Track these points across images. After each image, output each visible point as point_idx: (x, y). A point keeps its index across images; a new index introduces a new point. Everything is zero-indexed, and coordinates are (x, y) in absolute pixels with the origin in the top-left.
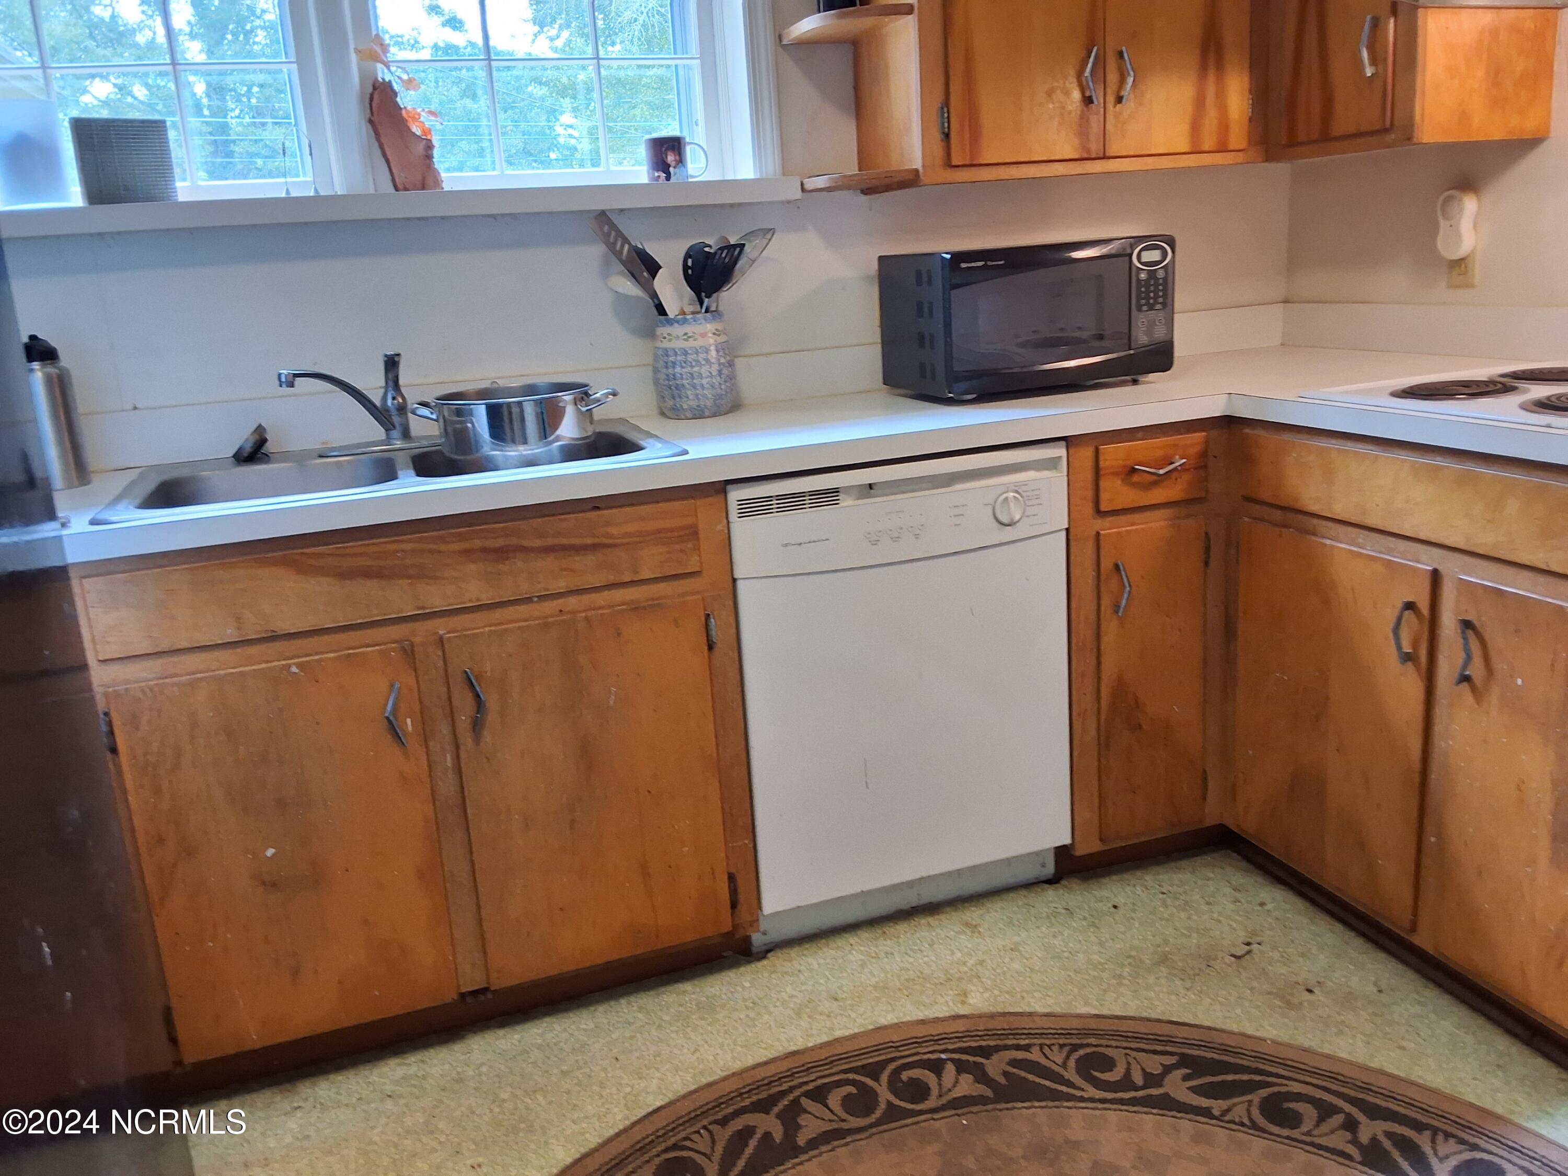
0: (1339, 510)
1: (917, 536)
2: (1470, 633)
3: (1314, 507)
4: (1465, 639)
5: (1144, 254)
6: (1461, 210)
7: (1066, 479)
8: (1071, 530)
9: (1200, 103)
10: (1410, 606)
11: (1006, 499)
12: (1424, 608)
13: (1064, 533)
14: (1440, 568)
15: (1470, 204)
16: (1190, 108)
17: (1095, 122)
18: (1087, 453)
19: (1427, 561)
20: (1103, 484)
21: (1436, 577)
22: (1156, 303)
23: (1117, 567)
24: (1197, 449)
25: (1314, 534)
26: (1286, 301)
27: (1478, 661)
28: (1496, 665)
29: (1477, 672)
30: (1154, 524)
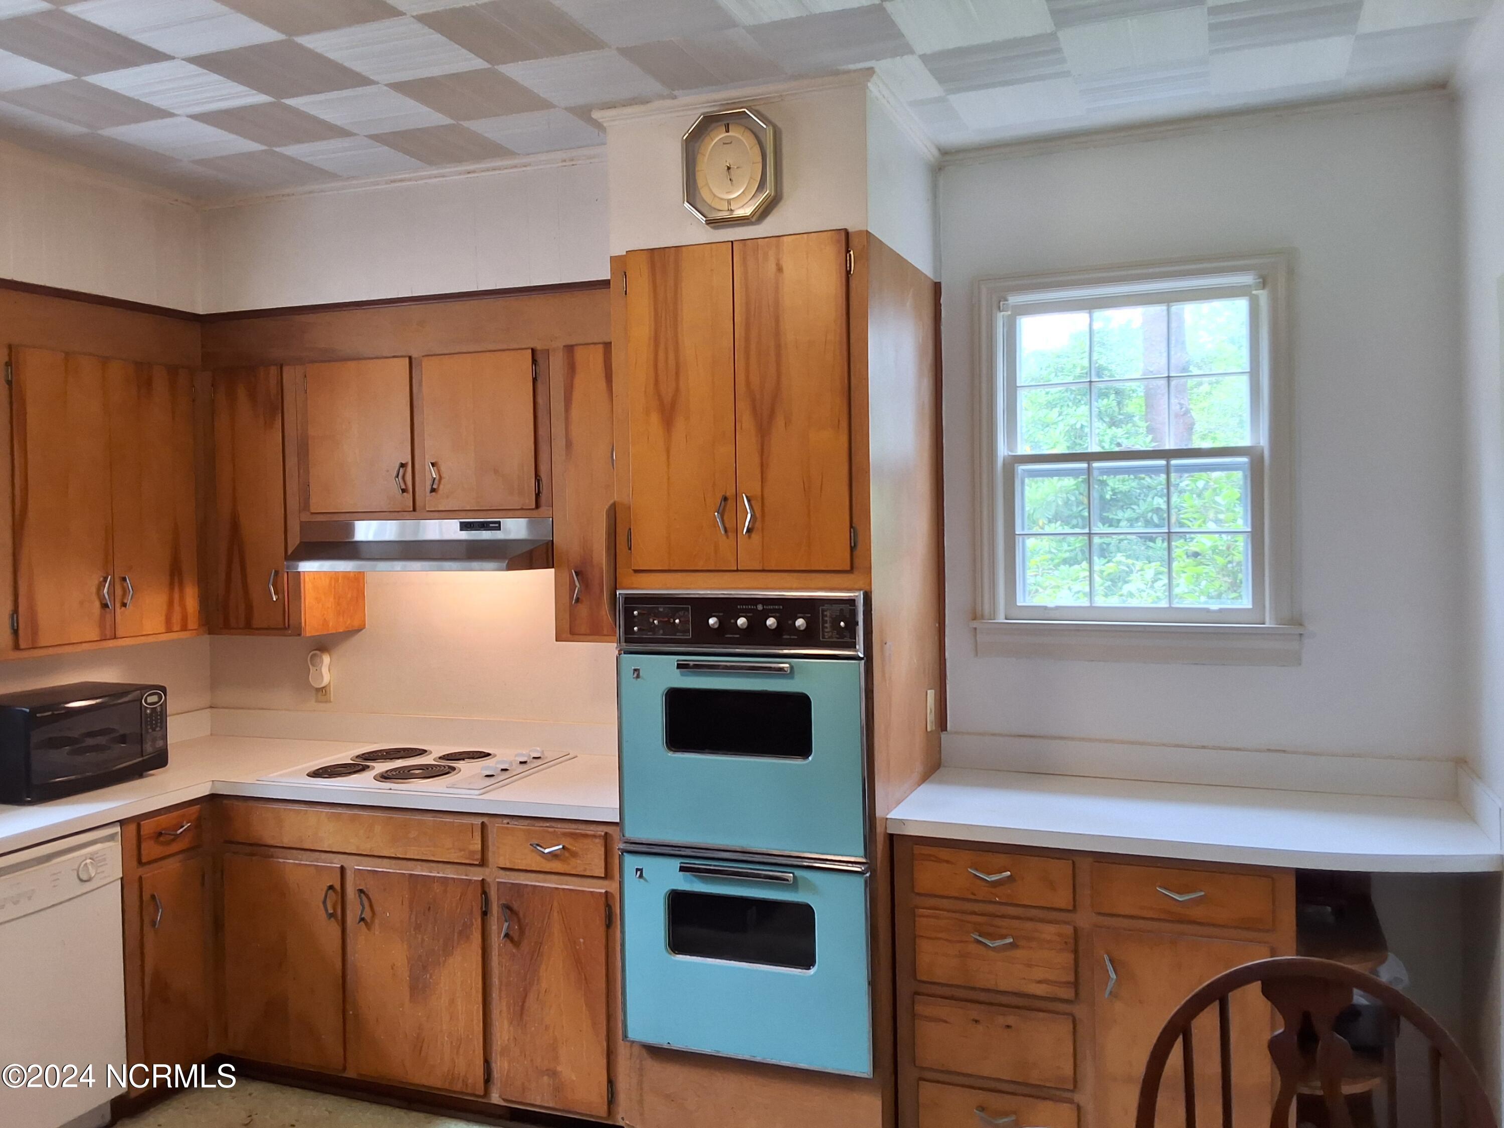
0: (286, 841)
1: (30, 898)
2: (362, 895)
3: (272, 842)
4: (361, 899)
5: (148, 698)
6: (322, 662)
7: (120, 846)
8: (125, 879)
9: (170, 603)
10: (331, 887)
11: (86, 863)
12: (338, 887)
13: (120, 881)
14: (344, 865)
15: (326, 659)
16: (165, 607)
17: (109, 617)
18: (133, 827)
19: (336, 862)
20: (144, 846)
21: (342, 869)
22: (157, 727)
23: (153, 897)
24: (194, 817)
25: (272, 856)
26: (211, 707)
27: (367, 908)
28: (377, 909)
29: (367, 915)
30: (173, 866)
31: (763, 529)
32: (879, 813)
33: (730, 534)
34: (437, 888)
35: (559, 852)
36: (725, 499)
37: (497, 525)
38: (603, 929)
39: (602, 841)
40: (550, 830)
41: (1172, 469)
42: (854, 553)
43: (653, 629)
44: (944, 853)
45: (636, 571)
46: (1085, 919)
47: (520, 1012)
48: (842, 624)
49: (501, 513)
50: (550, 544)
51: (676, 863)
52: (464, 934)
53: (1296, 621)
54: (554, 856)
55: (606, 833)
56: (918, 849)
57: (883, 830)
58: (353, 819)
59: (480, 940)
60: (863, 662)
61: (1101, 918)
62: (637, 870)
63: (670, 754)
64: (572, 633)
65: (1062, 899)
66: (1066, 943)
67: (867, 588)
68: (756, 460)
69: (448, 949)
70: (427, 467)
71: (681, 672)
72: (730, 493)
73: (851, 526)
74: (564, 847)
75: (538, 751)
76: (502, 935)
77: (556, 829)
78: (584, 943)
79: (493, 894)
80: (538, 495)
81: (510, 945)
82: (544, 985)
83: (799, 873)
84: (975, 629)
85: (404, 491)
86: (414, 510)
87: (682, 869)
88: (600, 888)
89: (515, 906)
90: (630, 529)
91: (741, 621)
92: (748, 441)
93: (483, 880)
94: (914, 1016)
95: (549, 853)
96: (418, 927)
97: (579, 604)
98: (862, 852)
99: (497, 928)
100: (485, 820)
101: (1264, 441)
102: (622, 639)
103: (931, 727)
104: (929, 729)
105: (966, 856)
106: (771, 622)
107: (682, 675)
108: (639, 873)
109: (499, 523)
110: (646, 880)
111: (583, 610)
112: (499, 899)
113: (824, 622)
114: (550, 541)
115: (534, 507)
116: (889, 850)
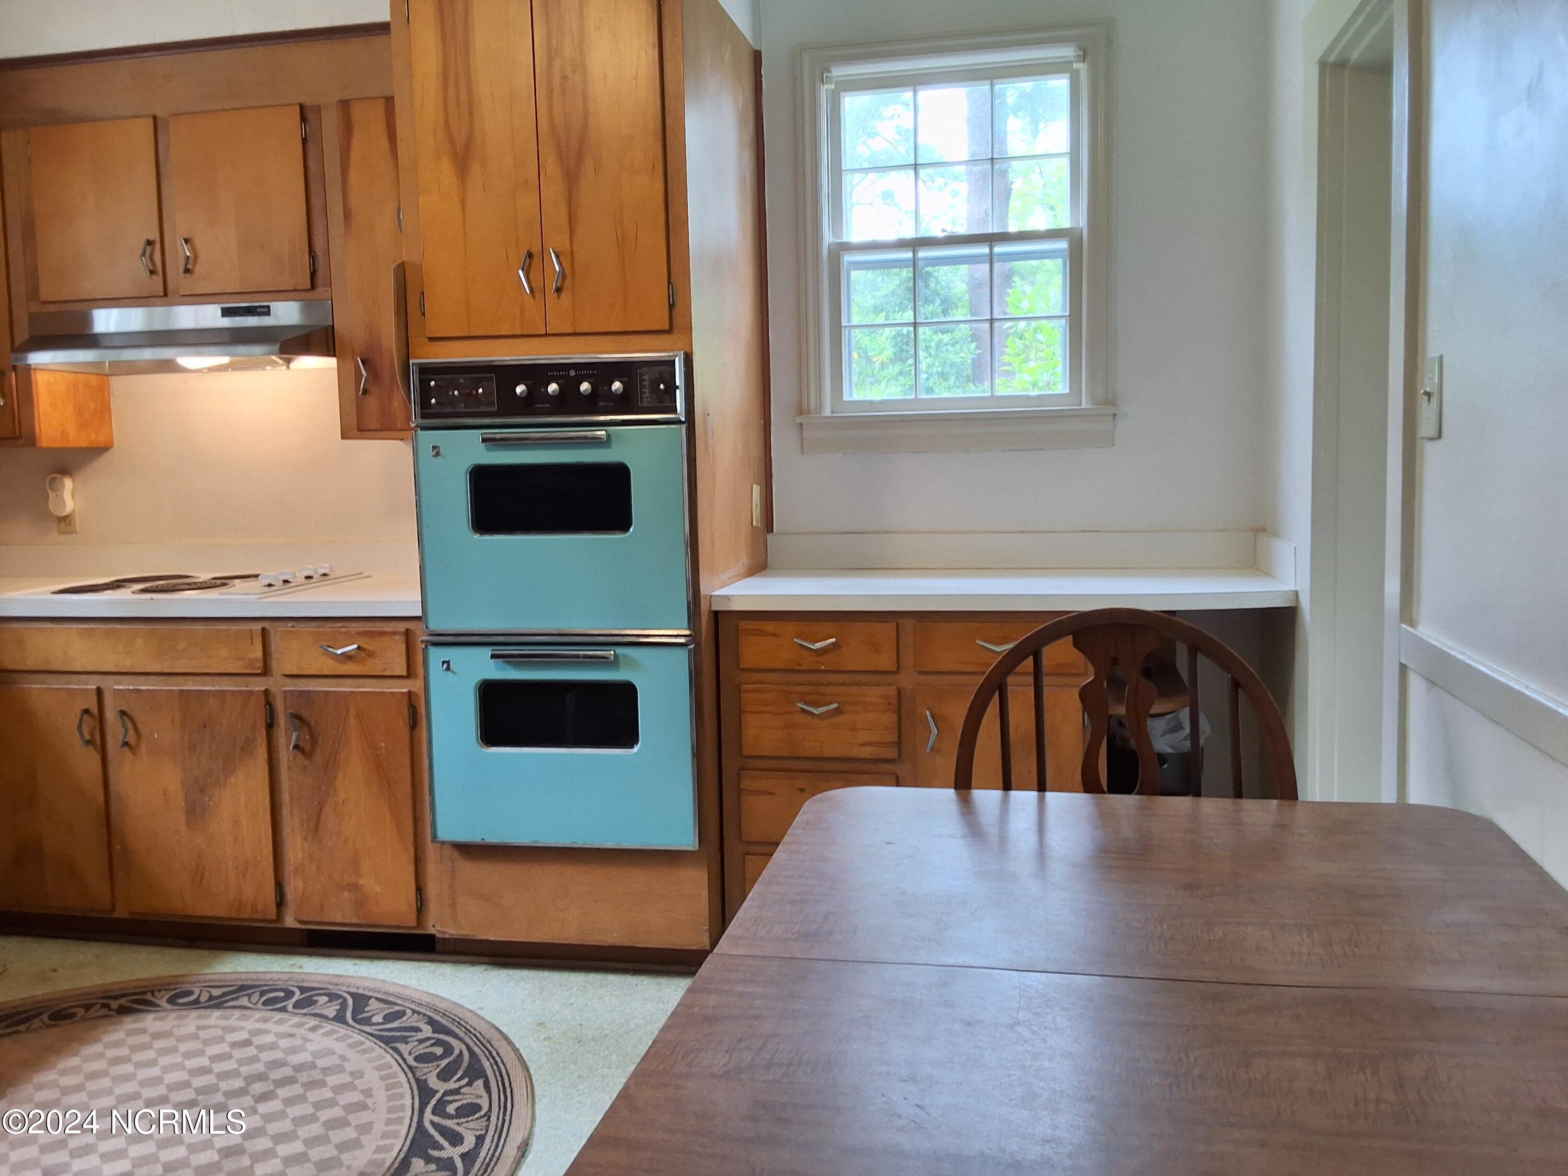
2: (125, 717)
4: (123, 722)
6: (63, 485)
10: (86, 711)
12: (95, 710)
14: (100, 686)
15: (68, 483)
19: (91, 683)
21: (99, 691)
25: (14, 683)
27: (131, 731)
28: (144, 731)
29: (131, 738)
31: (573, 287)
32: (704, 590)
33: (537, 295)
34: (213, 703)
35: (353, 653)
36: (530, 255)
37: (266, 310)
38: (406, 731)
39: (403, 638)
40: (343, 630)
41: (995, 258)
42: (674, 312)
43: (453, 401)
44: (770, 626)
45: (431, 339)
46: (907, 680)
47: (315, 828)
48: (662, 386)
49: (270, 296)
50: (330, 329)
51: (488, 652)
52: (247, 750)
53: (1110, 401)
54: (347, 657)
55: (407, 630)
56: (743, 625)
57: (707, 609)
58: (108, 633)
59: (266, 755)
60: (684, 427)
61: (923, 677)
62: (444, 662)
63: (477, 536)
64: (360, 430)
65: (886, 661)
66: (889, 704)
67: (688, 350)
68: (563, 210)
69: (228, 769)
70: (179, 242)
71: (486, 446)
72: (536, 249)
73: (669, 283)
74: (358, 647)
75: (324, 567)
76: (291, 747)
77: (350, 629)
78: (385, 747)
79: (279, 705)
80: (313, 274)
81: (300, 756)
82: (342, 796)
83: (620, 651)
84: (801, 425)
85: (152, 272)
86: (166, 294)
87: (493, 656)
88: (401, 688)
89: (305, 714)
90: (423, 293)
91: (553, 387)
92: (554, 190)
93: (266, 690)
94: (739, 791)
95: (342, 654)
96: (192, 748)
97: (367, 396)
98: (686, 624)
99: (285, 739)
100: (266, 624)
101: (1083, 223)
102: (419, 415)
103: (757, 522)
104: (755, 524)
105: (791, 627)
106: (585, 387)
107: (488, 450)
108: (445, 666)
109: (268, 307)
110: (453, 672)
111: (372, 403)
112: (286, 710)
113: (643, 387)
114: (329, 326)
115: (309, 287)
116: (713, 625)
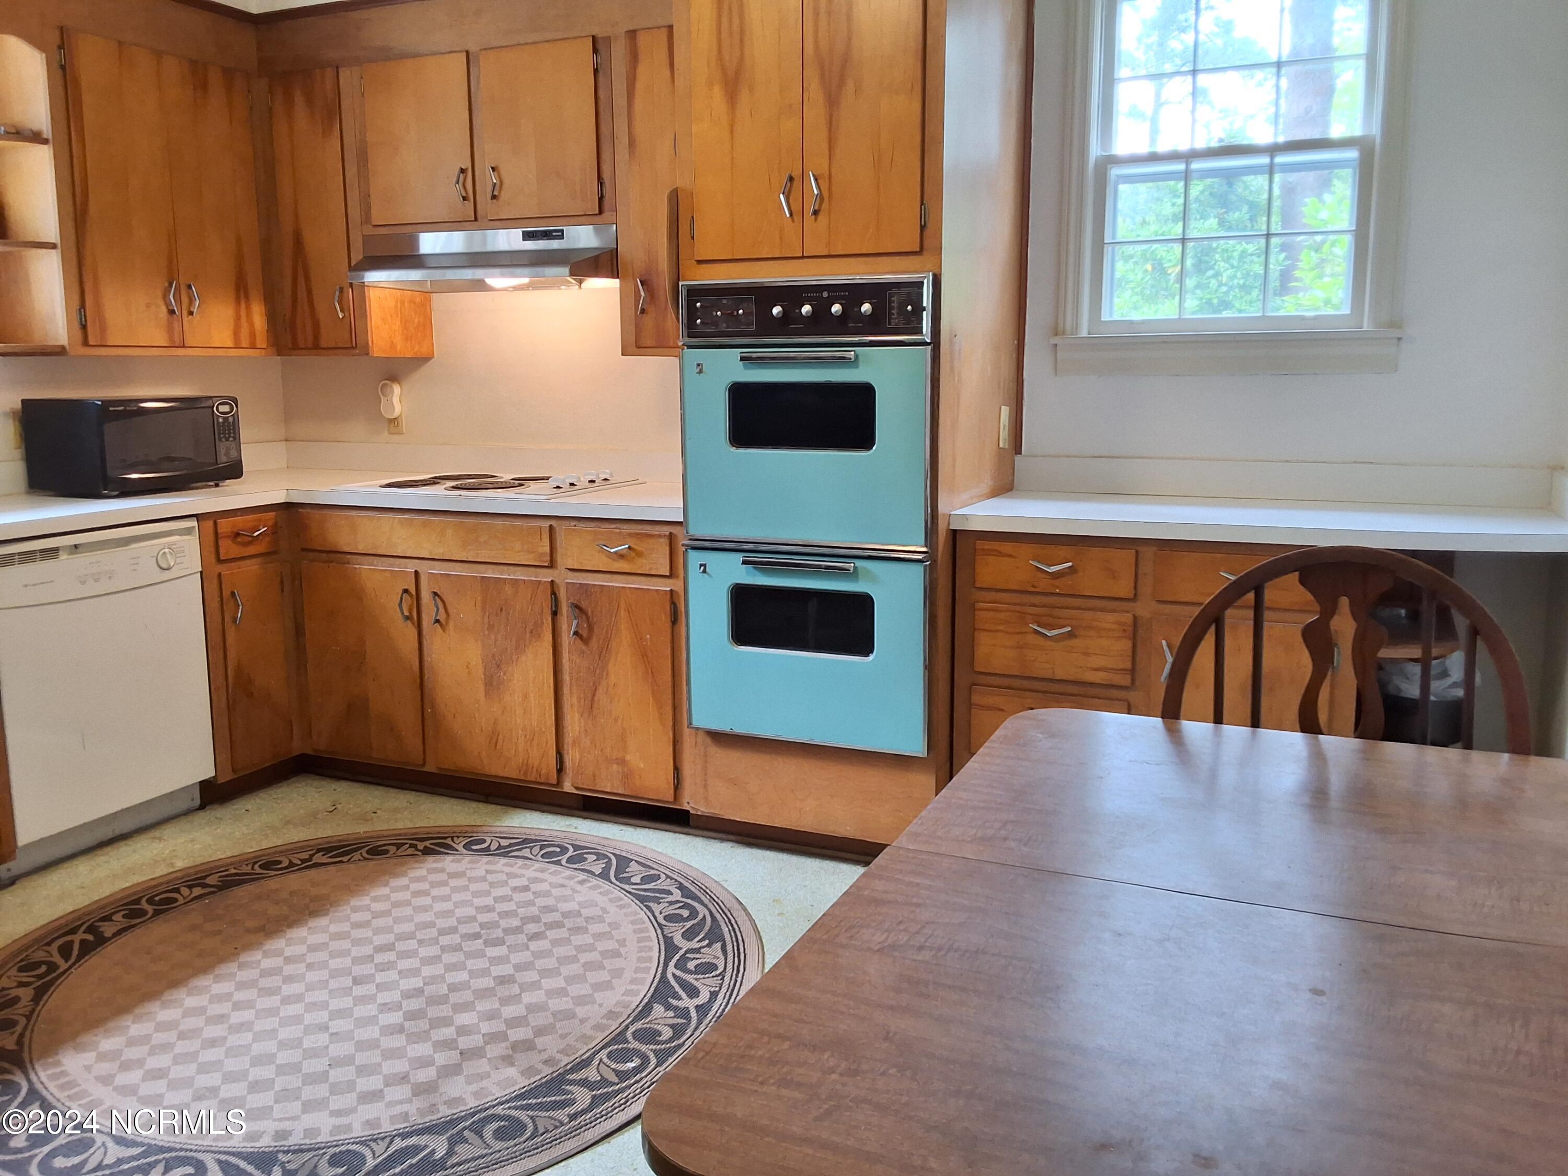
0: (361, 548)
1: (110, 578)
2: (437, 597)
3: (346, 549)
4: (435, 600)
5: (220, 407)
6: (392, 391)
7: (198, 540)
8: (203, 572)
9: (238, 318)
10: (406, 591)
11: (165, 553)
12: (414, 592)
13: (199, 575)
14: (418, 569)
15: (397, 389)
16: (232, 322)
17: (176, 326)
18: (209, 524)
19: (411, 567)
20: (221, 543)
21: (417, 573)
22: (230, 437)
23: (232, 594)
24: (270, 523)
25: (349, 563)
26: (286, 440)
27: (442, 610)
28: (451, 611)
29: (442, 616)
30: (252, 567)
31: (830, 211)
32: (942, 508)
33: (795, 218)
34: (508, 590)
35: (625, 552)
36: (791, 179)
37: (560, 234)
38: (668, 625)
39: (667, 541)
40: (616, 530)
41: (1276, 169)
42: (925, 233)
43: (715, 322)
44: (1007, 547)
45: (699, 262)
46: (1144, 609)
47: (590, 706)
48: (909, 308)
49: (564, 220)
50: (614, 251)
51: (740, 557)
52: (536, 633)
53: (1396, 324)
54: (620, 556)
55: (671, 533)
56: (980, 544)
57: (945, 526)
58: (425, 524)
59: (551, 639)
60: (929, 348)
61: (1161, 606)
62: (701, 565)
63: (733, 449)
64: (638, 347)
65: (1123, 588)
66: (1124, 631)
67: (937, 271)
68: (824, 134)
69: (520, 648)
70: (487, 172)
71: (744, 364)
72: (796, 173)
73: (922, 204)
74: (629, 548)
75: (605, 473)
76: (572, 633)
77: (622, 530)
78: (651, 638)
79: (562, 594)
80: (601, 199)
81: (579, 641)
82: (612, 677)
83: (859, 563)
84: (1056, 345)
85: (464, 198)
86: (476, 219)
87: (744, 562)
88: (664, 586)
89: (584, 604)
90: (693, 217)
91: (806, 309)
92: (816, 113)
93: (552, 581)
94: (970, 705)
95: (615, 553)
96: (491, 627)
97: (644, 315)
98: (923, 542)
99: (568, 625)
100: (553, 523)
101: (1376, 131)
102: (685, 333)
103: (1004, 444)
104: (1001, 446)
105: (1026, 549)
106: (836, 308)
107: (745, 367)
108: (702, 568)
109: (562, 231)
110: (709, 575)
111: (649, 321)
112: (568, 599)
113: (891, 308)
114: (614, 249)
115: (597, 212)
116: (951, 543)
